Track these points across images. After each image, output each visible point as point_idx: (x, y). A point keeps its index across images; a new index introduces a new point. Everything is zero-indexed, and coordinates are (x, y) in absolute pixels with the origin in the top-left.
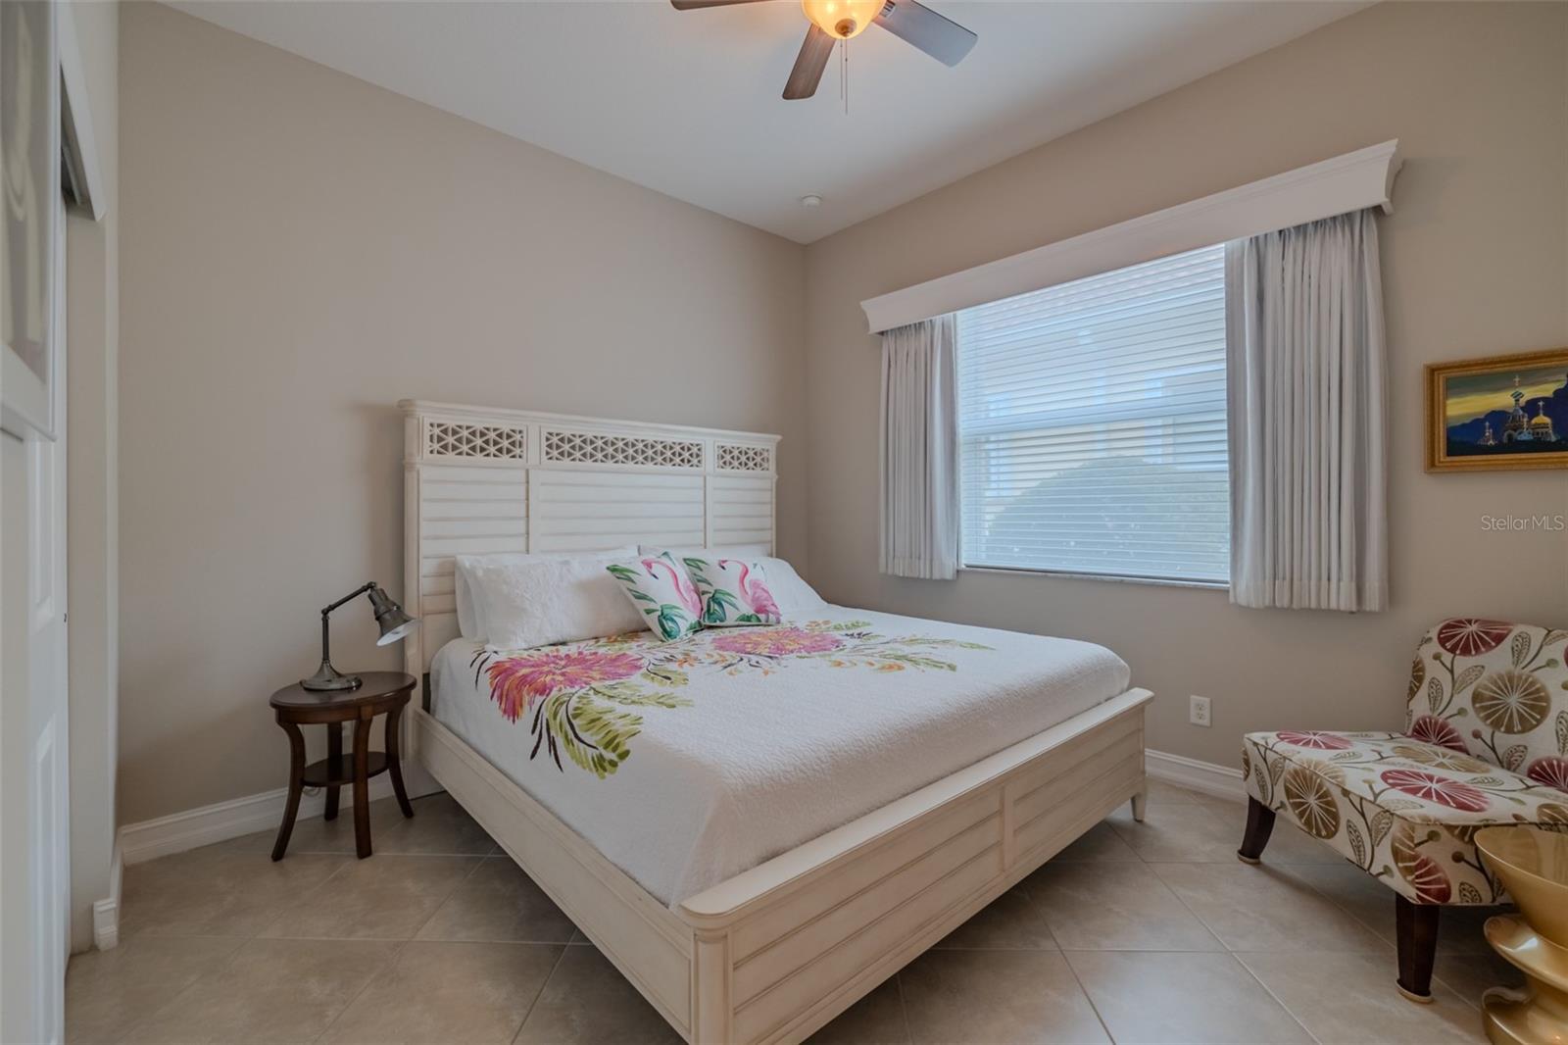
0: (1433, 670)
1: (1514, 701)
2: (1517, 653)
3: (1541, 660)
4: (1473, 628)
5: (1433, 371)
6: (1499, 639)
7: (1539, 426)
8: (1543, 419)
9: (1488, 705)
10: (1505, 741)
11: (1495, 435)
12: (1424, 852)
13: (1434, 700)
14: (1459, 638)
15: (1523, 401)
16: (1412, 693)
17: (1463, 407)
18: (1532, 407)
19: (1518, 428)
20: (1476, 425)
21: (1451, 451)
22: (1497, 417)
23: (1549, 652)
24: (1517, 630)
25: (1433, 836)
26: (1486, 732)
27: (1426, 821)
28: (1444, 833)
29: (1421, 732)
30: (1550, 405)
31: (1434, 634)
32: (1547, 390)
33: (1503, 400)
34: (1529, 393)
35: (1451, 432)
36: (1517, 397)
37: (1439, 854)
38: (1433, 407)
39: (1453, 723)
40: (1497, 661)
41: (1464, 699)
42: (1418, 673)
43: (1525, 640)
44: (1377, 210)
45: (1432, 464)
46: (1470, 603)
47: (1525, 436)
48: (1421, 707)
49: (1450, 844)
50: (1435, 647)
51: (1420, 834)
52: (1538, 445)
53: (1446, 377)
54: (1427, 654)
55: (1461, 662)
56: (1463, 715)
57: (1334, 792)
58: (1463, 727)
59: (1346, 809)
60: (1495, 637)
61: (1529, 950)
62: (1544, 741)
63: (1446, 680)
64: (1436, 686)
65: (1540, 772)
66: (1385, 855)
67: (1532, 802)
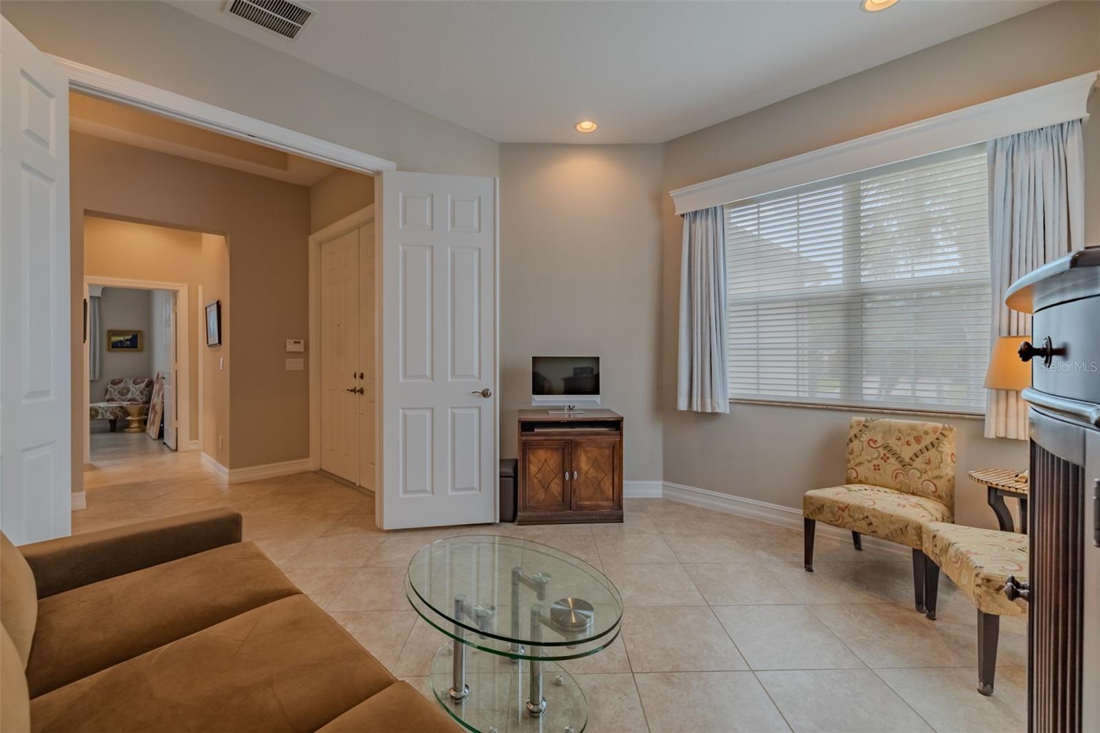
0: (110, 389)
1: (125, 391)
2: (125, 383)
3: (129, 383)
4: (116, 380)
5: (109, 331)
6: (122, 381)
8: (128, 343)
9: (121, 393)
10: (123, 397)
11: (121, 345)
12: (115, 411)
13: (110, 395)
14: (114, 383)
16: (106, 395)
17: (115, 339)
18: (127, 340)
19: (124, 343)
20: (117, 342)
21: (113, 347)
22: (121, 341)
24: (125, 379)
26: (120, 397)
27: (115, 407)
28: (118, 407)
29: (108, 401)
30: (129, 340)
31: (110, 383)
32: (129, 337)
33: (122, 338)
34: (126, 338)
35: (112, 344)
36: (124, 338)
37: (116, 411)
38: (109, 339)
39: (114, 397)
40: (122, 385)
41: (116, 393)
42: (107, 391)
43: (126, 381)
44: (99, 297)
45: (109, 350)
46: (116, 377)
47: (125, 345)
48: (108, 397)
49: (119, 409)
50: (110, 385)
52: (127, 347)
53: (112, 333)
54: (108, 387)
55: (116, 387)
56: (116, 395)
57: (99, 409)
58: (116, 398)
59: (100, 411)
60: (120, 381)
61: (129, 418)
62: (129, 396)
63: (112, 390)
64: (111, 392)
65: (129, 400)
66: (108, 414)
67: (129, 403)
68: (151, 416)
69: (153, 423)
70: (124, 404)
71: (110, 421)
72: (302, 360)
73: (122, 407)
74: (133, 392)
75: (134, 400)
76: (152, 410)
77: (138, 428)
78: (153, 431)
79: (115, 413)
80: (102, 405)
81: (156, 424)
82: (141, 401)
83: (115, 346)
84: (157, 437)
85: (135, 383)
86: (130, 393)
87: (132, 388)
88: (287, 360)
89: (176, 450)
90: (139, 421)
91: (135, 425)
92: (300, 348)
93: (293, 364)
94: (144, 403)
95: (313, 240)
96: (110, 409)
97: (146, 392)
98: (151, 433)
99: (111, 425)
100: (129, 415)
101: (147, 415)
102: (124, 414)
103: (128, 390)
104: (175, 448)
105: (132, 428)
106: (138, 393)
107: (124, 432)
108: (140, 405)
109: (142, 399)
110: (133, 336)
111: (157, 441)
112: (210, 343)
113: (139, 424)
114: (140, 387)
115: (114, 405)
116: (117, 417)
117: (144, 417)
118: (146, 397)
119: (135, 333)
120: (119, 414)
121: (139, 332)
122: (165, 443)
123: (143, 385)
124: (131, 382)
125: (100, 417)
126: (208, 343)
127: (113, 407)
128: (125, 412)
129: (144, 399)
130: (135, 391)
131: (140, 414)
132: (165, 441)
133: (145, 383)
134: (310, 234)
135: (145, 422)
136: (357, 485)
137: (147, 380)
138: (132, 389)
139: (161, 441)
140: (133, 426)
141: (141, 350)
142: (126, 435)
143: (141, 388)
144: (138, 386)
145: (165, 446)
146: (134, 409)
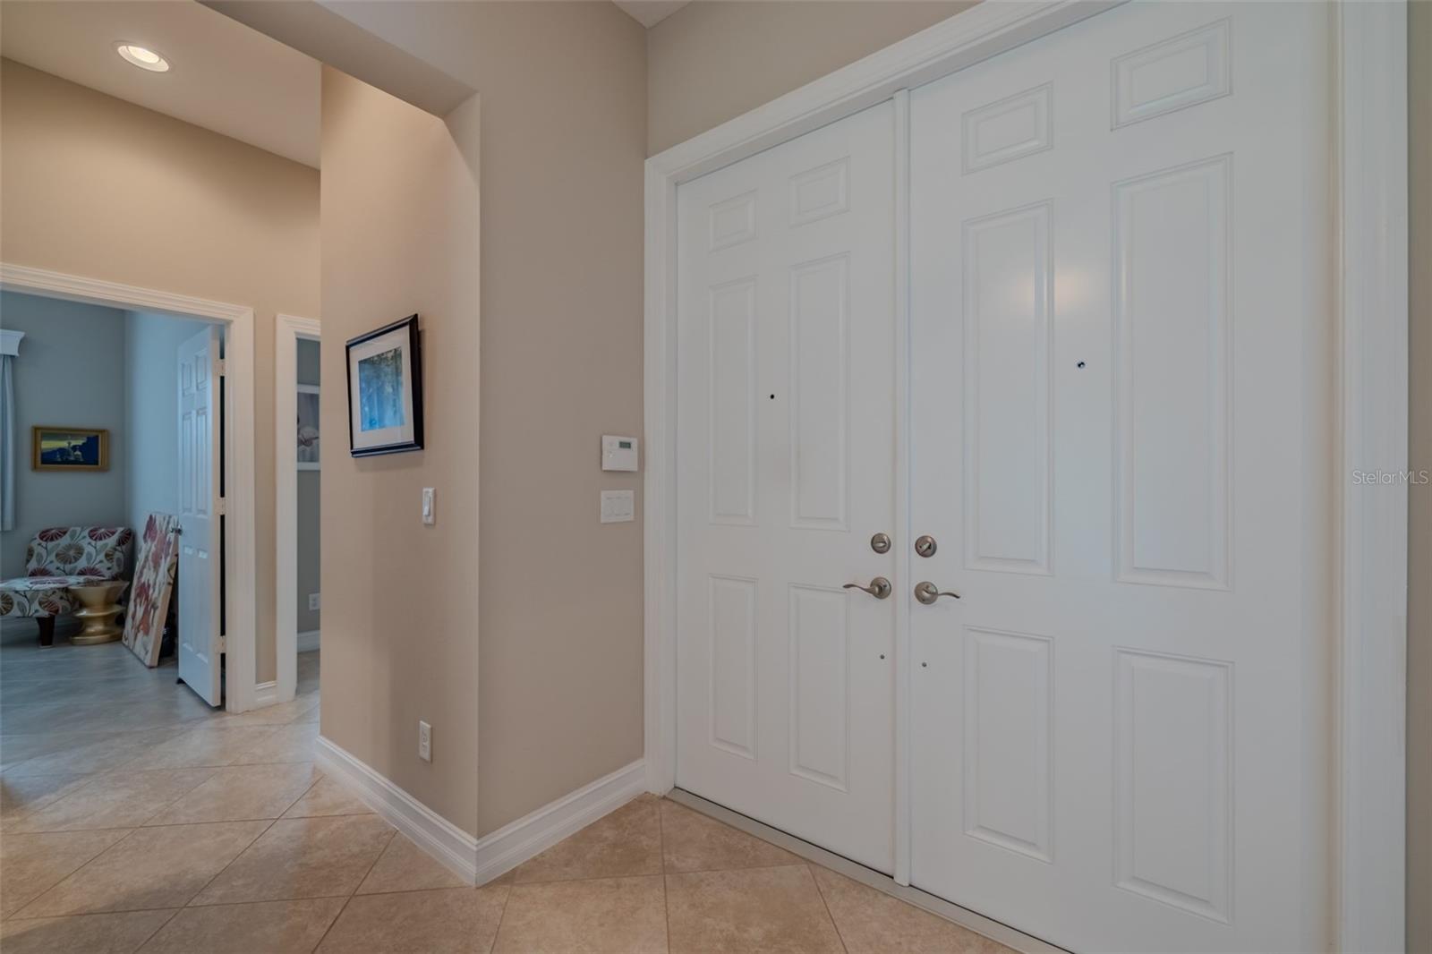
0: (38, 550)
1: (72, 553)
2: (72, 537)
3: (81, 537)
4: (53, 531)
5: (36, 429)
6: (65, 533)
7: (77, 455)
8: (78, 453)
9: (63, 558)
10: (68, 567)
11: (61, 457)
12: (51, 598)
13: (39, 561)
14: (46, 536)
15: (72, 445)
16: (28, 561)
17: (48, 445)
18: (74, 448)
19: (69, 455)
20: (54, 452)
21: (44, 462)
22: (62, 451)
23: (83, 535)
24: (72, 529)
25: (54, 593)
26: (61, 566)
27: (52, 589)
28: (57, 591)
29: (33, 574)
30: (81, 448)
31: (37, 536)
32: (80, 442)
33: (64, 444)
34: (74, 443)
35: (43, 455)
36: (69, 443)
37: (55, 598)
38: (36, 444)
39: (47, 567)
40: (64, 541)
41: (53, 557)
42: (30, 553)
43: (75, 532)
44: (12, 357)
45: (35, 468)
46: (52, 523)
47: (72, 458)
48: (33, 565)
49: (59, 594)
50: (39, 541)
51: (49, 593)
52: (76, 462)
53: (41, 433)
54: (34, 544)
55: (50, 545)
56: (51, 563)
57: (11, 594)
58: (52, 568)
59: (17, 598)
60: (63, 533)
61: (84, 613)
62: (82, 563)
63: (44, 552)
64: (40, 555)
65: (82, 573)
66: (36, 606)
67: (82, 579)
68: (136, 609)
69: (145, 626)
70: (73, 581)
71: (40, 620)
72: (631, 493)
73: (66, 590)
74: (89, 555)
75: (93, 571)
76: (138, 595)
77: (104, 633)
78: (146, 645)
79: (51, 603)
80: (21, 584)
81: (153, 631)
82: (108, 574)
83: (49, 460)
84: (156, 663)
85: (94, 535)
86: (84, 557)
87: (88, 546)
88: (604, 494)
89: (222, 707)
90: (105, 619)
91: (99, 627)
92: (627, 460)
93: (615, 504)
94: (114, 578)
95: (657, 170)
96: (41, 595)
97: (118, 555)
98: (138, 649)
99: (41, 628)
100: (82, 605)
101: (127, 605)
102: (72, 604)
103: (80, 551)
104: (219, 703)
105: (93, 634)
106: (102, 557)
107: (72, 644)
108: (107, 585)
109: (109, 569)
110: (89, 439)
111: (155, 671)
112: (357, 446)
113: (106, 625)
114: (106, 545)
115: (48, 584)
116: (57, 611)
117: (117, 609)
118: (119, 566)
119: (94, 434)
120: (61, 604)
121: (102, 431)
122: (180, 681)
123: (111, 541)
124: (86, 533)
125: (15, 612)
126: (352, 448)
127: (46, 591)
128: (77, 602)
129: (116, 570)
130: (95, 553)
131: (108, 603)
132: (181, 675)
133: (115, 538)
134: (647, 157)
135: (120, 620)
136: (902, 879)
137: (120, 529)
138: (88, 549)
139: (166, 671)
140: (91, 630)
141: (105, 469)
142: (76, 650)
143: (108, 548)
144: (100, 543)
145: (180, 688)
146: (95, 594)
